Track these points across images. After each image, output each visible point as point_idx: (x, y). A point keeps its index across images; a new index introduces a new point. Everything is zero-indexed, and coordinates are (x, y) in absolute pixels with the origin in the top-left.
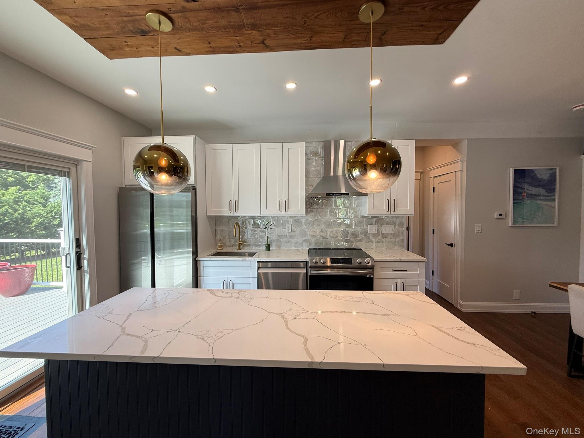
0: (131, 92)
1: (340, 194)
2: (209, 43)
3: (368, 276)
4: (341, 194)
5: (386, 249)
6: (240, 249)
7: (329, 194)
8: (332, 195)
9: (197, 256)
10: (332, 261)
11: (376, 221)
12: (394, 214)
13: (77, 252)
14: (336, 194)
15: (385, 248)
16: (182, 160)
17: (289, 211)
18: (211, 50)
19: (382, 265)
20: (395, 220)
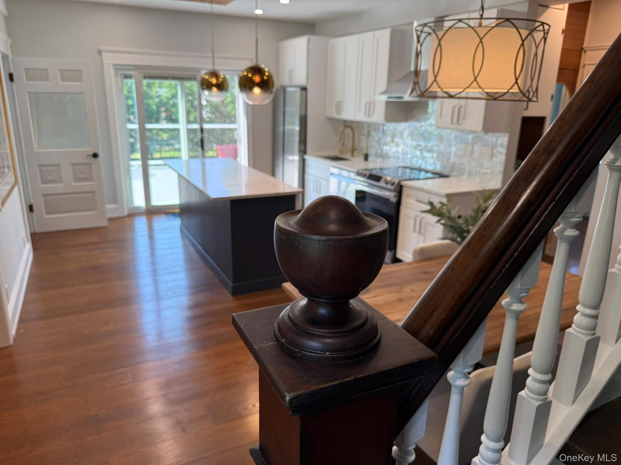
6: (353, 157)
9: (305, 154)
10: (369, 176)
12: (459, 128)
14: (394, 98)
19: (409, 191)
20: (494, 139)
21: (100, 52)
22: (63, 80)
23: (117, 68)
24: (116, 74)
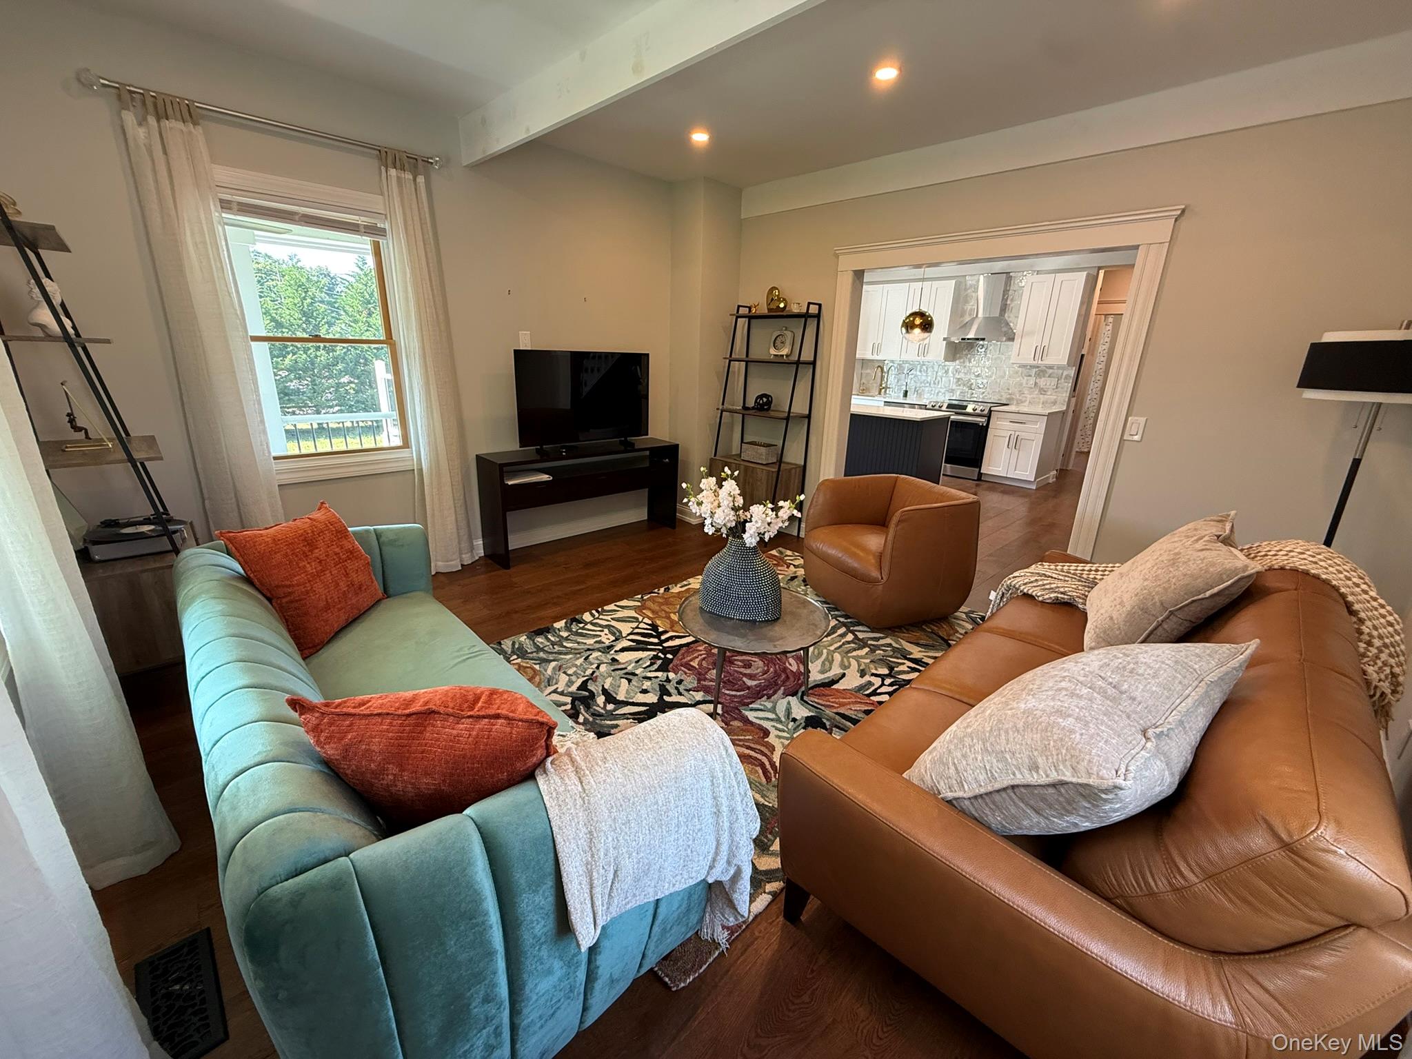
1: (975, 339)
3: (981, 424)
7: (964, 338)
8: (967, 340)
11: (1035, 372)
12: (1043, 363)
14: (971, 339)
17: (927, 356)
19: (1000, 415)
20: (1061, 371)
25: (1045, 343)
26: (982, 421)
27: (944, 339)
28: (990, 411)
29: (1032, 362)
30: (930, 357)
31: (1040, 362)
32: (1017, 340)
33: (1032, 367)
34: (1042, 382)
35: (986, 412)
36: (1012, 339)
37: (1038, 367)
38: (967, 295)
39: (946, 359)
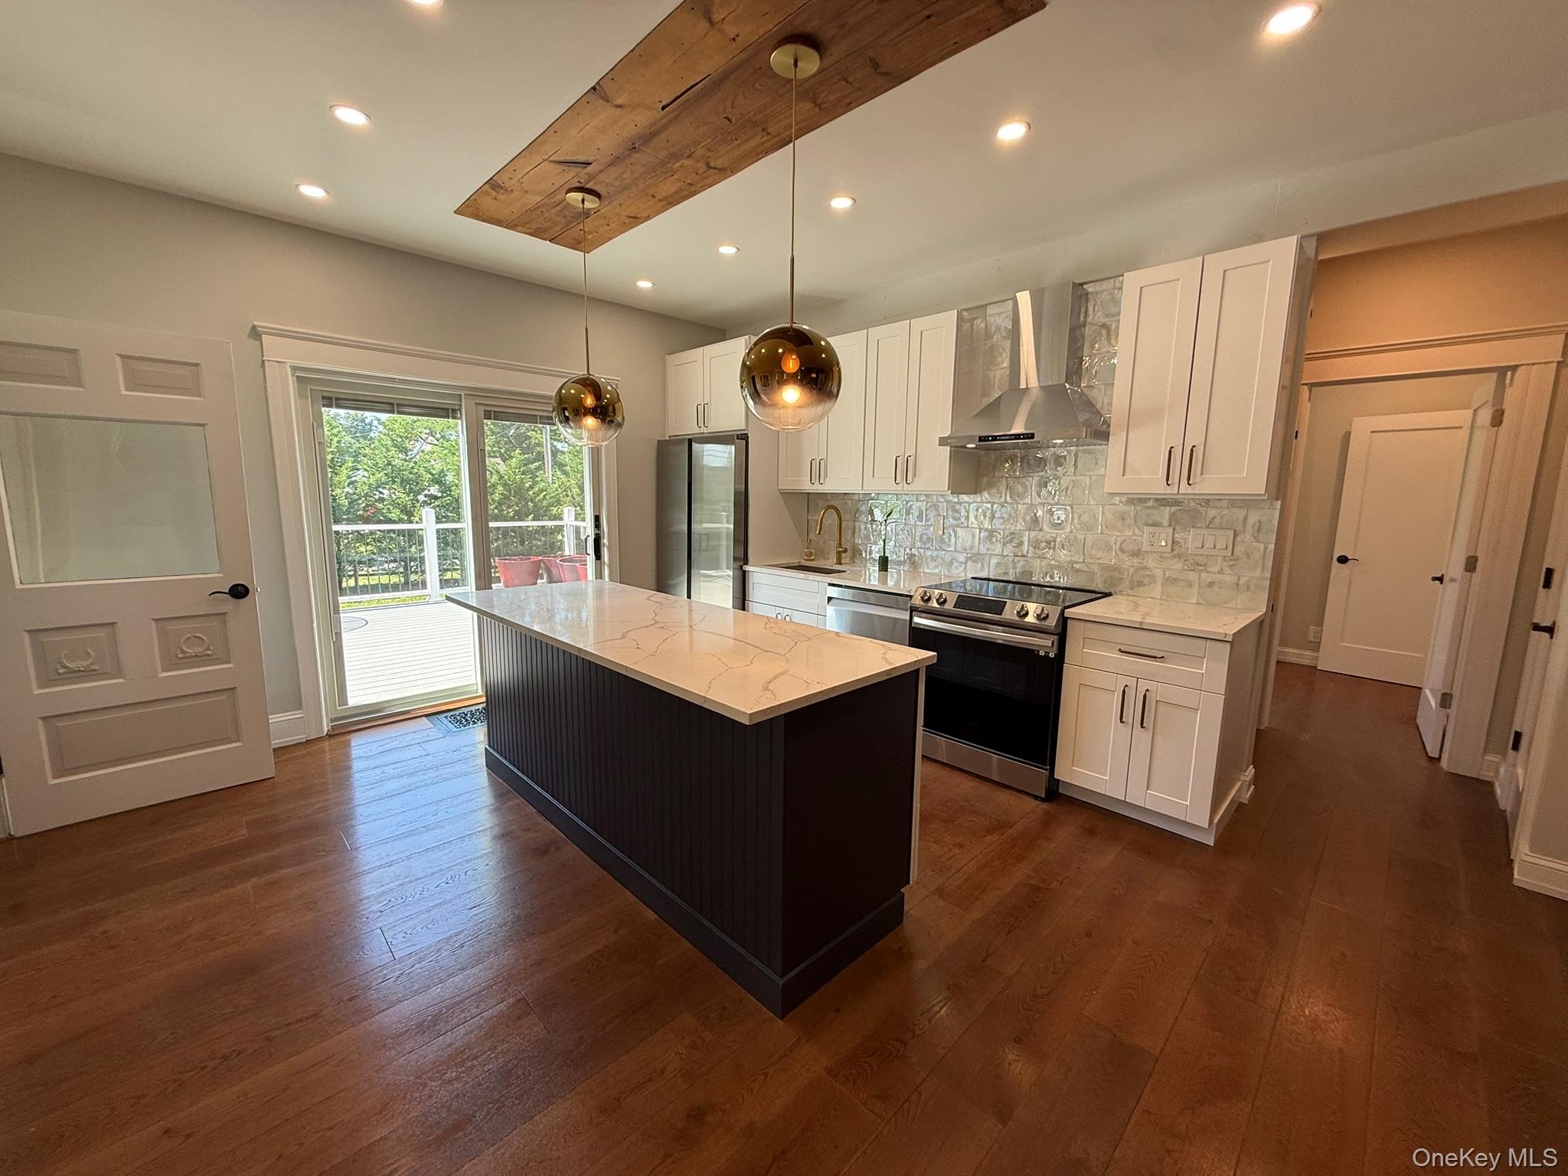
0: (644, 285)
1: (1011, 437)
2: (653, 196)
3: (1042, 653)
4: (1014, 437)
5: (1198, 603)
6: (841, 564)
7: (985, 437)
8: (992, 440)
9: (746, 563)
10: (959, 601)
11: (1172, 516)
12: (1190, 492)
13: (596, 534)
14: (1002, 438)
15: (1195, 601)
16: (609, 392)
17: (914, 483)
18: (661, 204)
19: (1092, 631)
20: (1240, 514)
21: (255, 334)
22: (133, 383)
23: (304, 379)
24: (301, 395)
25: (1195, 438)
26: (1044, 644)
27: (943, 441)
28: (1064, 621)
29: (1160, 489)
30: (919, 485)
31: (1184, 488)
32: (1116, 442)
33: (1162, 502)
34: (1191, 539)
35: (1052, 622)
36: (1103, 435)
37: (1176, 503)
38: (992, 346)
39: (957, 488)
